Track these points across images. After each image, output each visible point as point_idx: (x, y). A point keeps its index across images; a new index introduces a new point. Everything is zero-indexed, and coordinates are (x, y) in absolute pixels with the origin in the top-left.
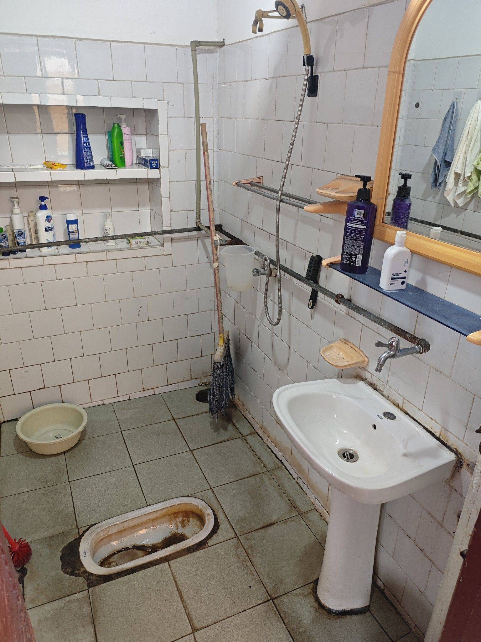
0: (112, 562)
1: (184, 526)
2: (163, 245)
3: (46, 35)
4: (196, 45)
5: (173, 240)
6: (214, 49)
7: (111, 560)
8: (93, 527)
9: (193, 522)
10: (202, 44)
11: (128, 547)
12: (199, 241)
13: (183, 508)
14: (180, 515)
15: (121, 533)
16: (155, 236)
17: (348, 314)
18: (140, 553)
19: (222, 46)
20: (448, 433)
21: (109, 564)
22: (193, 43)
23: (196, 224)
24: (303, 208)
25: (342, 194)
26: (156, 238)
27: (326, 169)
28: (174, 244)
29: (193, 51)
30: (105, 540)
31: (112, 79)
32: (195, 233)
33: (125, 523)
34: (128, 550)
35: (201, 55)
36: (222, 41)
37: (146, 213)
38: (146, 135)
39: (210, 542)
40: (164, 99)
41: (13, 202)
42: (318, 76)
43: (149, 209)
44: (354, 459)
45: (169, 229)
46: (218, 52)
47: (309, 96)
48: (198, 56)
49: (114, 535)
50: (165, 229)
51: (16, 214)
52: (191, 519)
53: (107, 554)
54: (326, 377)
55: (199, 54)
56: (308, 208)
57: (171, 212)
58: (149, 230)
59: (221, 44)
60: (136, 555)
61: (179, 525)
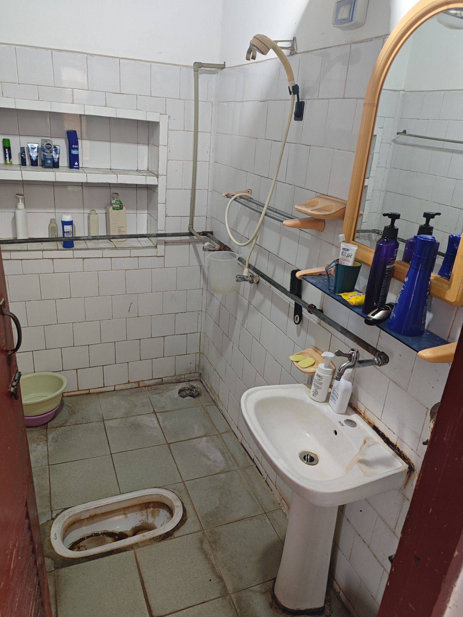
0: (82, 546)
1: (153, 516)
2: (156, 247)
3: (61, 49)
4: (198, 66)
5: (166, 243)
6: (215, 70)
7: (81, 544)
8: (66, 511)
9: (163, 513)
10: (204, 65)
11: (99, 532)
12: (191, 246)
13: (154, 499)
14: (152, 505)
15: (93, 518)
16: (150, 238)
17: (319, 324)
18: (109, 539)
19: (223, 68)
20: (403, 443)
21: (79, 548)
22: (196, 64)
23: (189, 229)
24: (282, 222)
25: (318, 212)
26: (150, 240)
27: (307, 188)
28: (168, 247)
29: (196, 71)
30: (77, 524)
31: (119, 92)
32: (187, 238)
33: (98, 509)
34: (98, 535)
35: (203, 75)
36: (223, 63)
37: (143, 216)
38: (148, 144)
39: (176, 534)
40: (166, 113)
41: (18, 199)
42: (304, 102)
43: (147, 213)
44: (314, 463)
45: (163, 232)
46: (219, 73)
47: (295, 120)
48: (200, 76)
49: (85, 520)
50: (159, 232)
51: (19, 210)
52: (161, 510)
53: (78, 539)
54: (298, 382)
55: (201, 74)
56: (287, 222)
57: (166, 217)
58: (144, 232)
59: (222, 67)
60: (105, 541)
61: (149, 515)
